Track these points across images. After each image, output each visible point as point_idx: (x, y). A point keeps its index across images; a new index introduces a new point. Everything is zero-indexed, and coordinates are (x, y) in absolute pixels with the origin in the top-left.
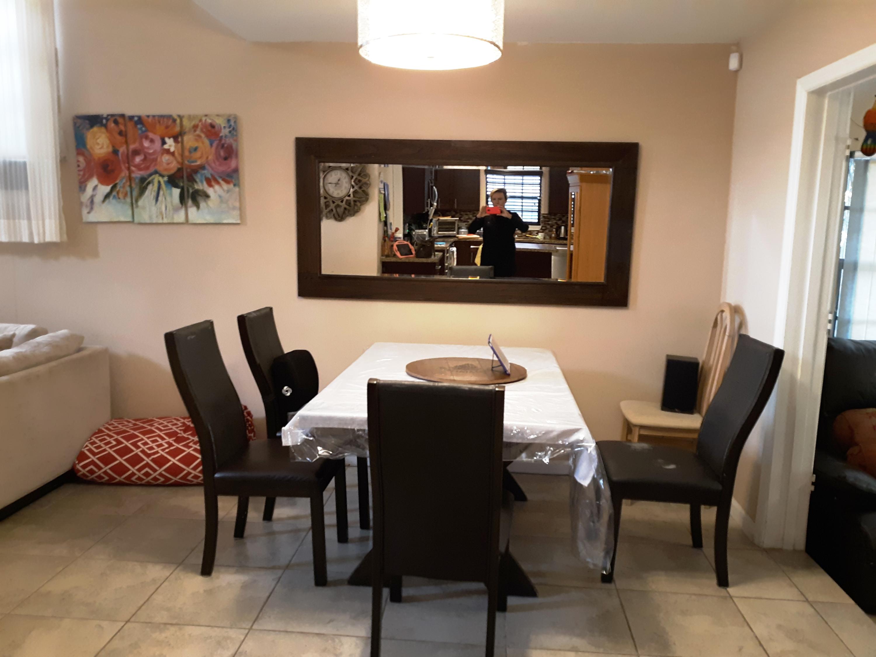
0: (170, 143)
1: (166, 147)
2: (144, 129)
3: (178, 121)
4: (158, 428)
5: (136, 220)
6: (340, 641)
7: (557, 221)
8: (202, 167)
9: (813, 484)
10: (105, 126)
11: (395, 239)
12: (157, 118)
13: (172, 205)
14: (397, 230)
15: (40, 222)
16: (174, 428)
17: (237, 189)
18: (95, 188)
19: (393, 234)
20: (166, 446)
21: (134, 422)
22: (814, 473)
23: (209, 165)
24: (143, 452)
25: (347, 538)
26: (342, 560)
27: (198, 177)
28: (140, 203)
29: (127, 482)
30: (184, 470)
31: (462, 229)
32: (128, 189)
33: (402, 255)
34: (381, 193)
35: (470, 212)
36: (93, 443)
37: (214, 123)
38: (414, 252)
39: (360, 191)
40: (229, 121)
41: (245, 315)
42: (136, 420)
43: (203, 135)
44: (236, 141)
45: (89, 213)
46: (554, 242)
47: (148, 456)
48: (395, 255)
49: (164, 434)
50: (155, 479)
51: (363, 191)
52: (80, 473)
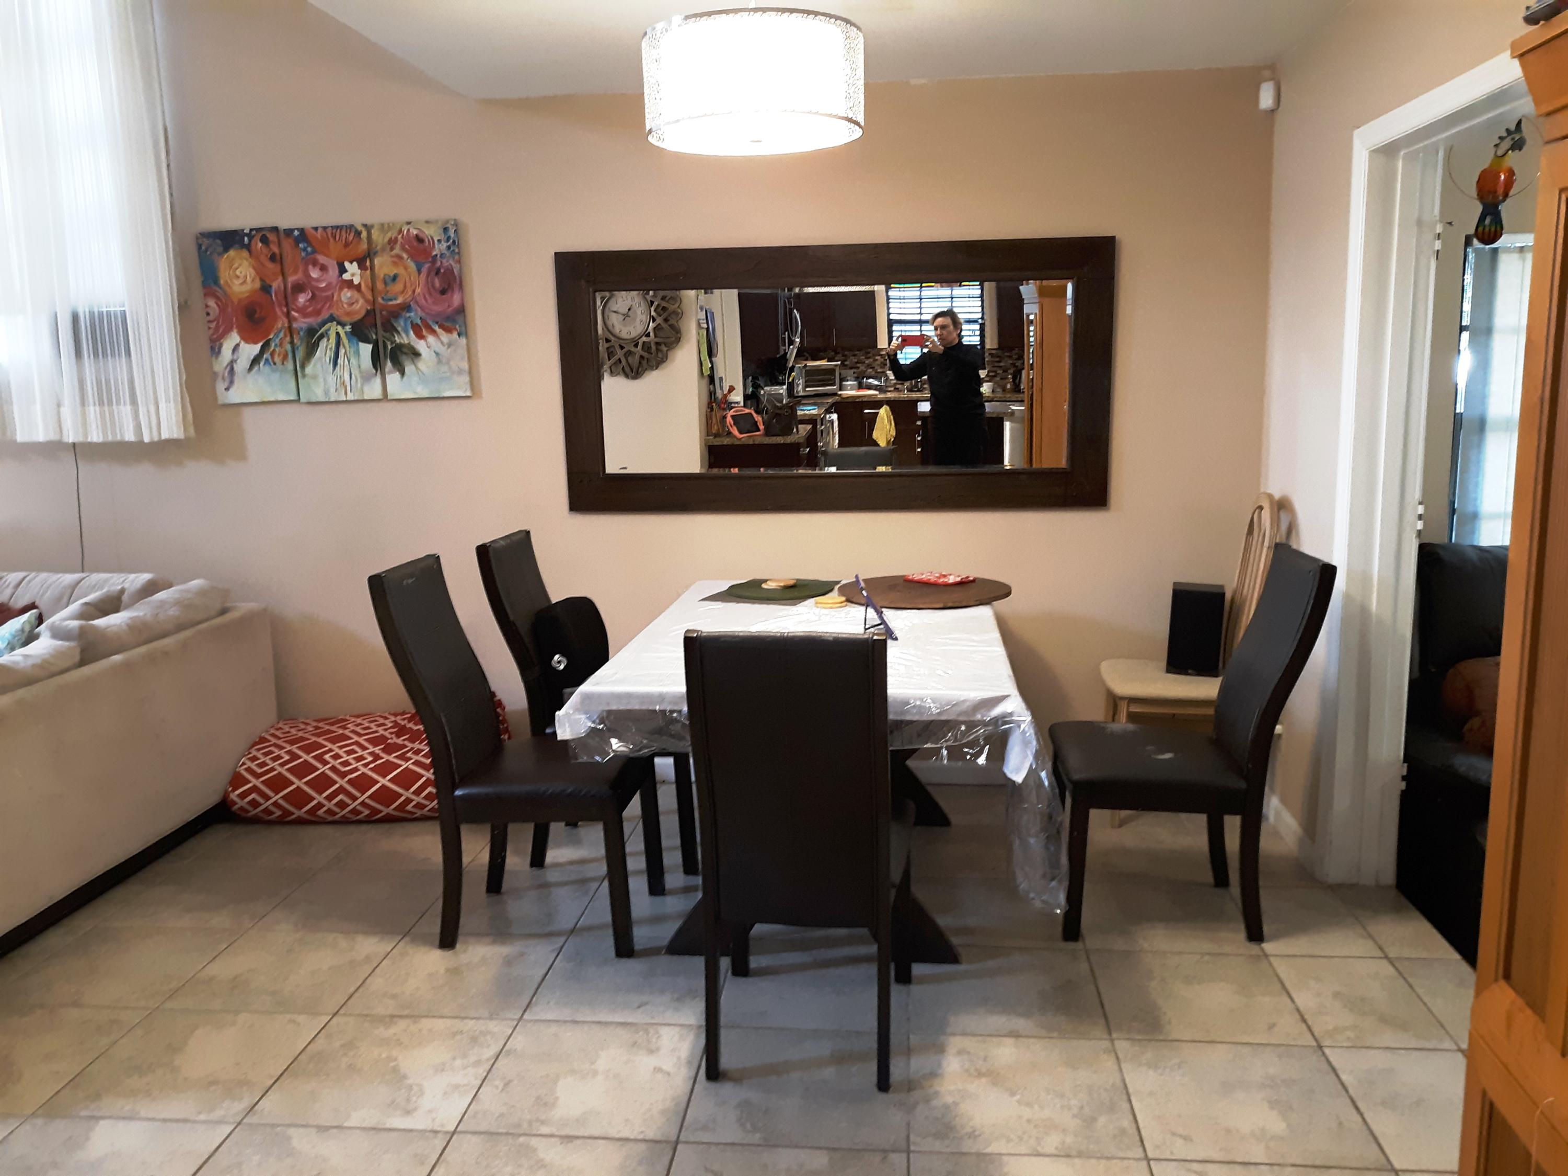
0: (353, 271)
1: (346, 276)
2: (309, 249)
3: (364, 235)
4: (353, 732)
5: (303, 399)
6: (657, 1032)
7: (1015, 361)
8: (406, 307)
9: (1404, 778)
10: (248, 247)
11: (730, 405)
12: (329, 231)
13: (360, 372)
14: (732, 389)
15: (152, 409)
16: (381, 731)
17: (463, 341)
18: (236, 349)
19: (725, 396)
20: (370, 759)
21: (315, 724)
22: (1405, 761)
23: (417, 303)
24: (333, 769)
25: (664, 889)
26: (656, 920)
27: (400, 325)
28: (309, 370)
29: (313, 819)
30: (401, 795)
31: (848, 381)
32: (289, 347)
33: (741, 433)
34: (703, 328)
35: (858, 350)
36: (254, 759)
37: (421, 235)
38: (762, 427)
39: (664, 325)
40: (446, 230)
41: (488, 545)
42: (319, 721)
43: (405, 256)
44: (459, 262)
45: (227, 389)
46: (1010, 397)
47: (343, 775)
48: (729, 433)
49: (366, 740)
50: (355, 812)
51: (672, 326)
52: (236, 807)
